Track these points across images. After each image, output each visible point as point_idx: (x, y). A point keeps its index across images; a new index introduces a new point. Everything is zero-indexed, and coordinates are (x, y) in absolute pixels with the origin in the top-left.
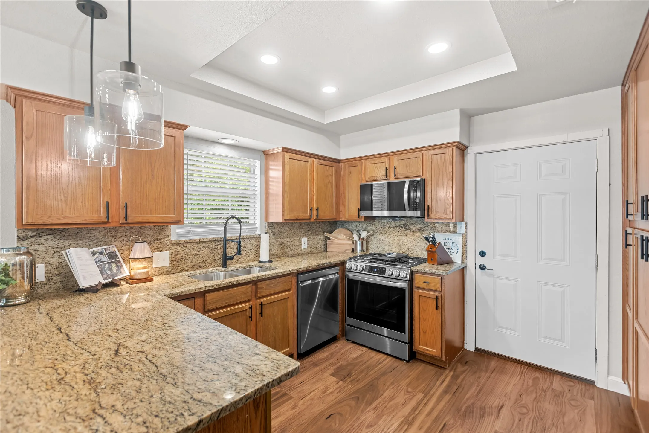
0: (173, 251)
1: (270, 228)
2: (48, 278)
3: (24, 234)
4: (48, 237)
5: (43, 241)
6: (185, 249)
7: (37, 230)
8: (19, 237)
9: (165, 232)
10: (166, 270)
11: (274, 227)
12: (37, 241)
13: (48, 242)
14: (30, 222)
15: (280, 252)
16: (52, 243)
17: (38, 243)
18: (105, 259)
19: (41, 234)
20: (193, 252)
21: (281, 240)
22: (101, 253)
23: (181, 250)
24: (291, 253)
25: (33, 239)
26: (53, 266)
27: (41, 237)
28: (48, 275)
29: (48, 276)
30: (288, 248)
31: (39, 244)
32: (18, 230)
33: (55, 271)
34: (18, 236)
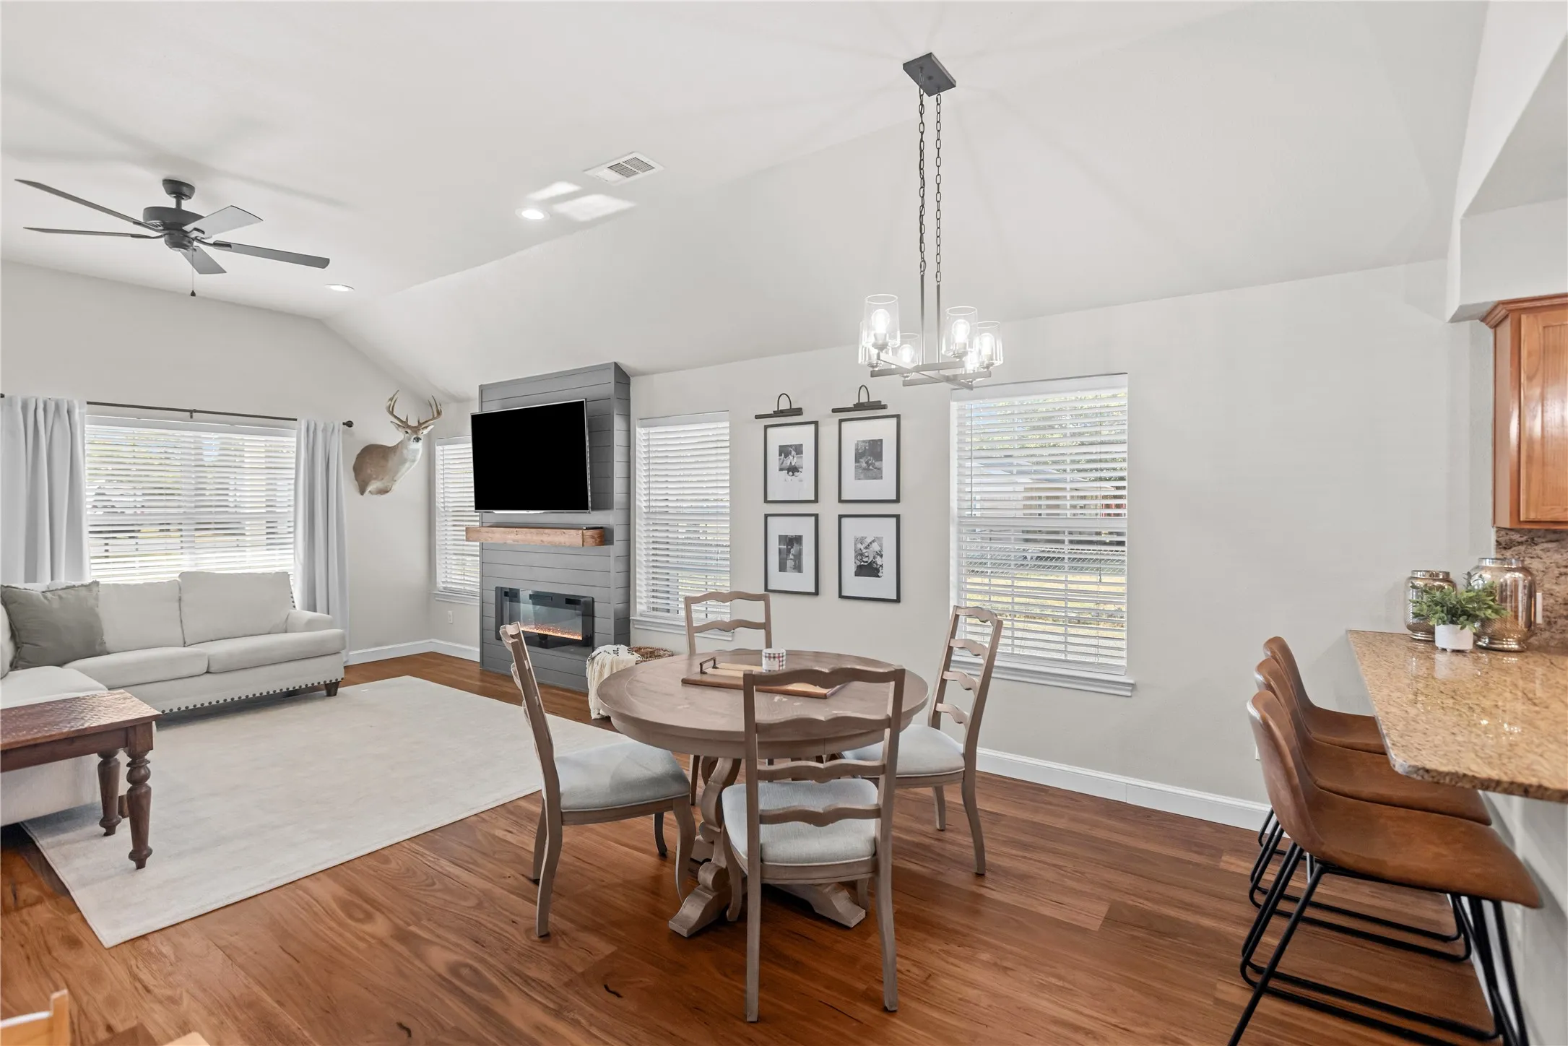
2: (1548, 620)
3: (1508, 538)
4: (1550, 545)
5: (1540, 553)
7: (1530, 531)
8: (1498, 543)
12: (1530, 551)
13: (1548, 554)
14: (1532, 516)
16: (1557, 557)
17: (1532, 556)
19: (1536, 539)
25: (1522, 548)
26: (1557, 599)
27: (1536, 545)
28: (1549, 614)
29: (1548, 617)
31: (1532, 558)
32: (1497, 532)
33: (1561, 608)
34: (1497, 541)
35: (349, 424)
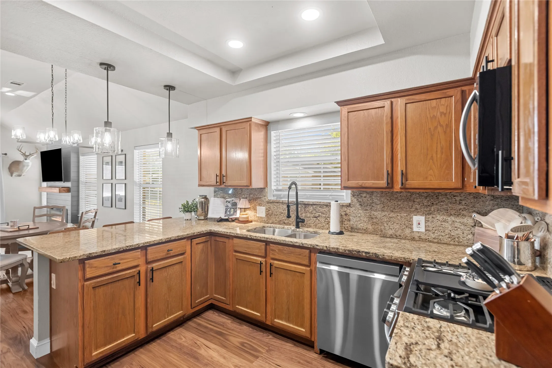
0: (268, 208)
1: (356, 196)
6: (274, 207)
9: (263, 193)
10: (263, 220)
11: (362, 196)
15: (370, 227)
18: (230, 205)
20: (280, 210)
21: (373, 212)
22: (229, 202)
23: (272, 207)
24: (390, 232)
30: (385, 225)
35: (6, 154)
